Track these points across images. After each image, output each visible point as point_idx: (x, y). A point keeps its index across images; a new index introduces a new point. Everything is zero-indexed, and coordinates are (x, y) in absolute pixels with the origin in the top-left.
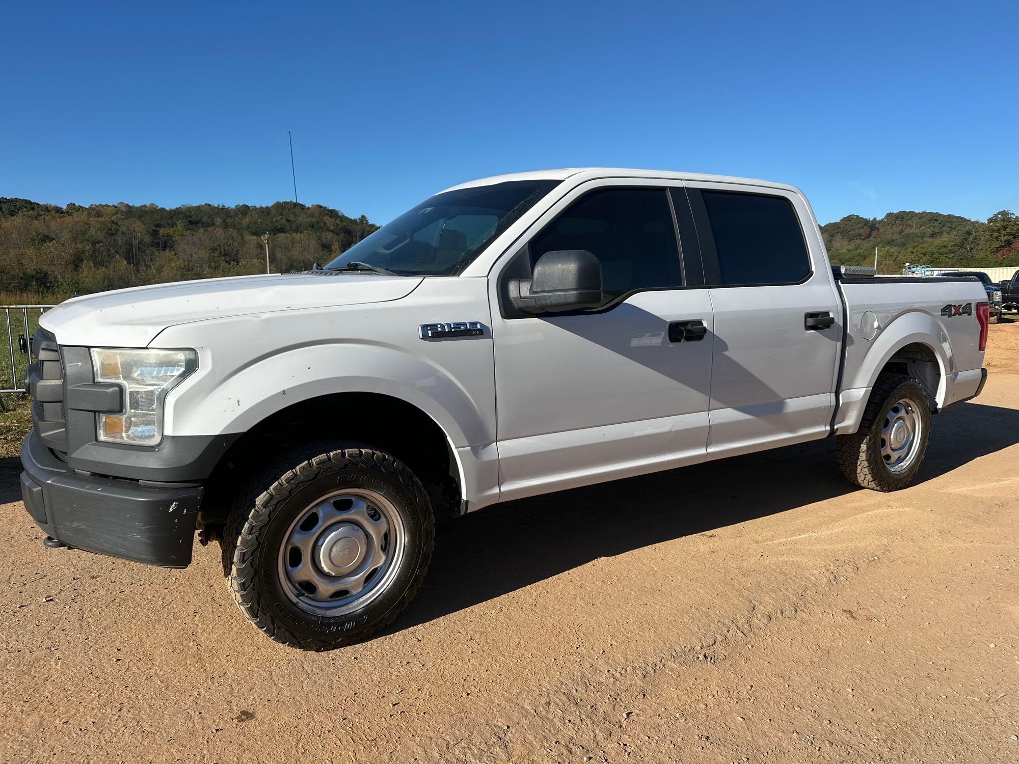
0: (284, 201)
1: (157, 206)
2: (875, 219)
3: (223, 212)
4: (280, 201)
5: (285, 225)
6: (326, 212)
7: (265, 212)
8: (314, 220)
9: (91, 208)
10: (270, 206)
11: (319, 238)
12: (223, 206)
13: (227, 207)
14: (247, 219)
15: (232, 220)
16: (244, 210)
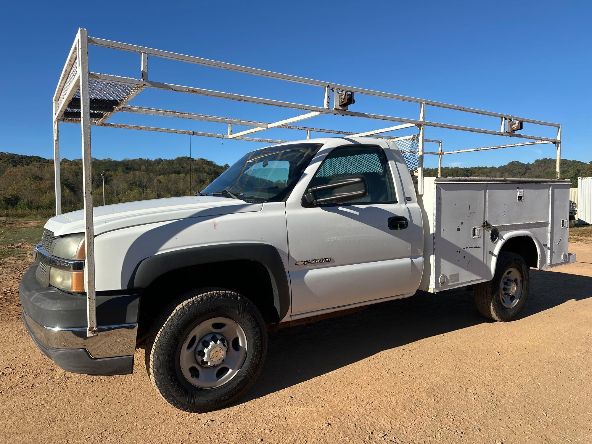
0: (182, 156)
1: (112, 160)
2: (528, 163)
3: (148, 163)
4: (180, 156)
5: (180, 170)
6: (206, 162)
7: (171, 162)
8: (197, 167)
9: (74, 161)
10: (174, 159)
11: (199, 177)
12: (148, 159)
13: (150, 160)
14: (159, 167)
15: (151, 167)
16: (159, 161)
